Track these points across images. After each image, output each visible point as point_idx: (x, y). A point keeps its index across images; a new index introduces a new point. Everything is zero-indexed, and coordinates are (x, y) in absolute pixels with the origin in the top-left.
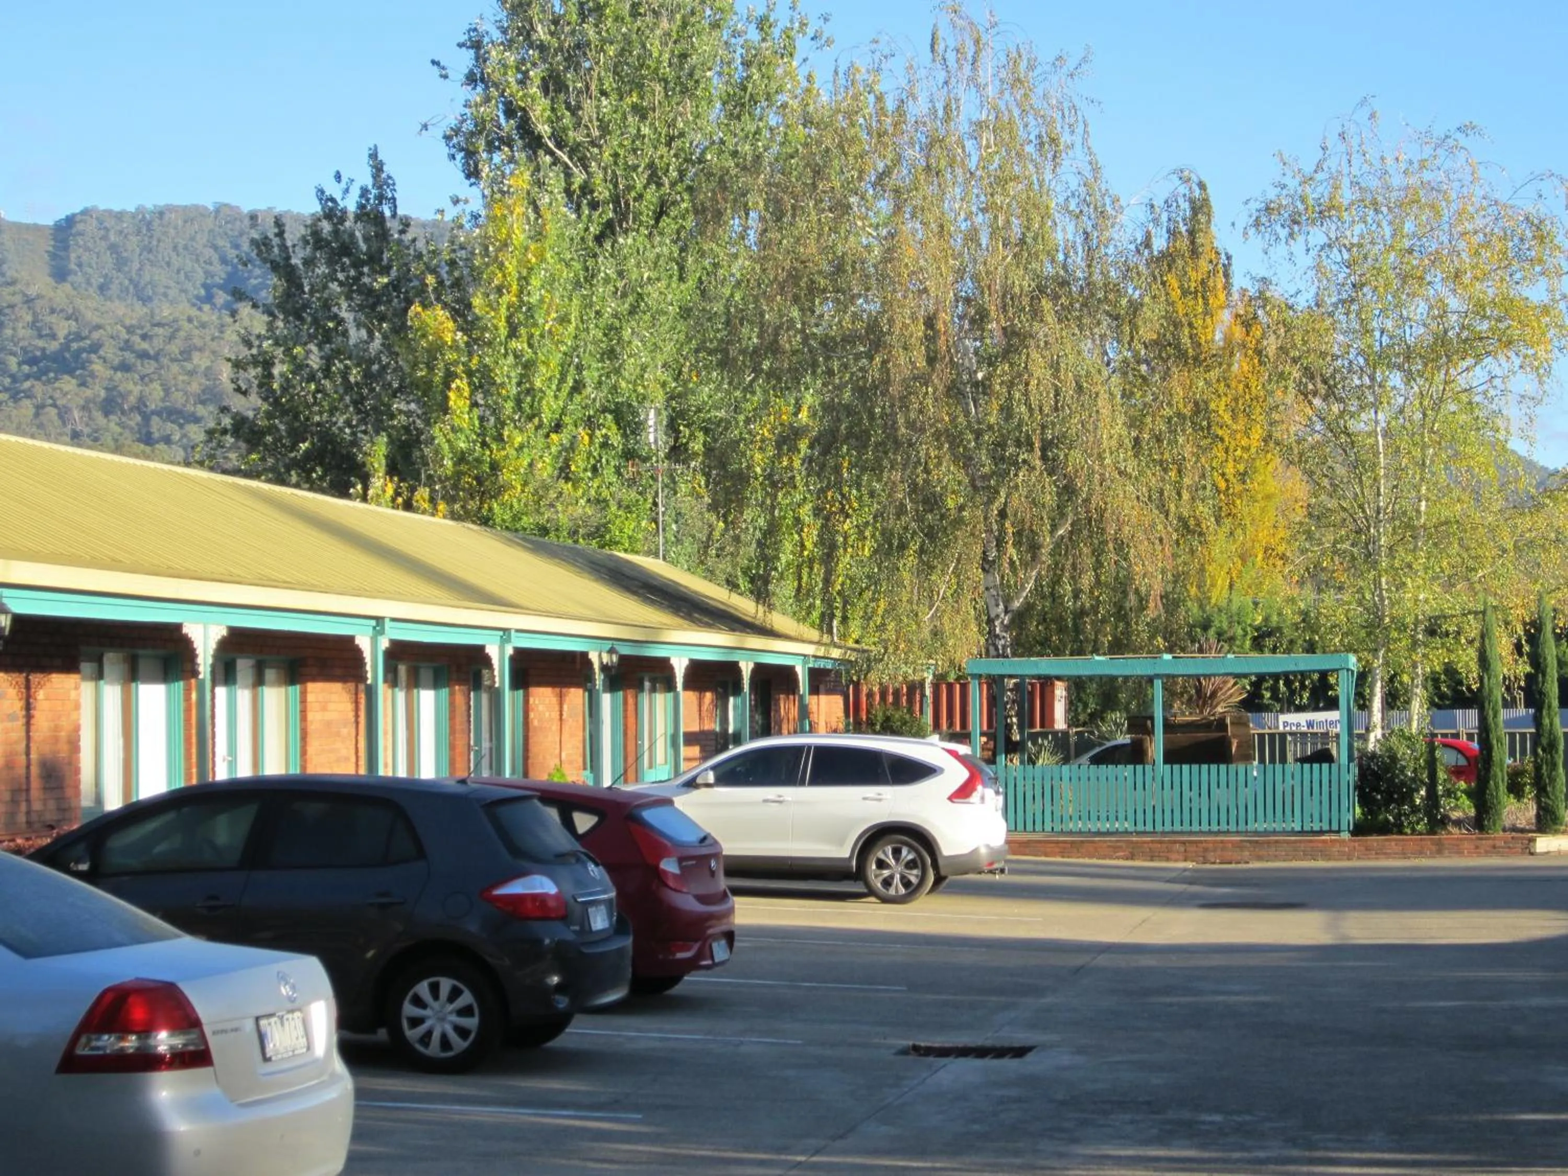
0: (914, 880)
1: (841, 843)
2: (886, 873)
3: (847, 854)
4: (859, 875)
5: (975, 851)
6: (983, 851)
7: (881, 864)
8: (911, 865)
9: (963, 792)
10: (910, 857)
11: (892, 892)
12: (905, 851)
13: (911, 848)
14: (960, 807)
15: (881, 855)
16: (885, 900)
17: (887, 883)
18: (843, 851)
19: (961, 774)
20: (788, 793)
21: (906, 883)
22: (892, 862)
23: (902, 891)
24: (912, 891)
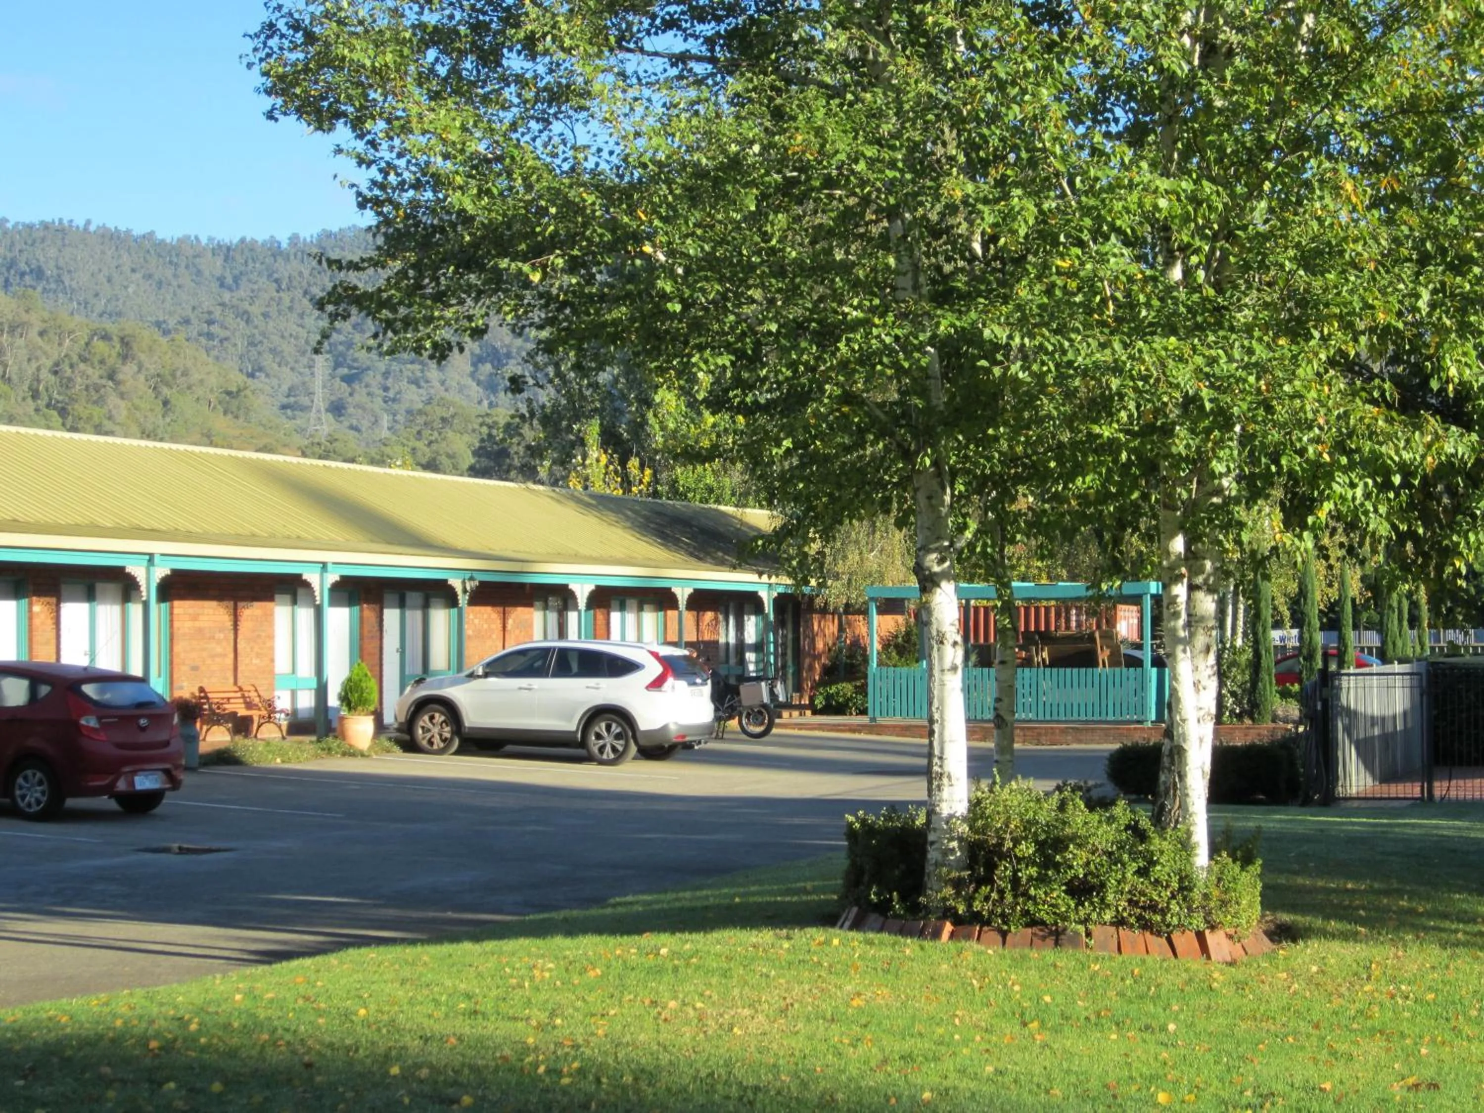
0: (620, 749)
1: (569, 719)
2: (601, 742)
3: (574, 728)
4: (583, 744)
5: (665, 728)
6: (672, 727)
7: (599, 736)
8: (618, 737)
9: (657, 684)
10: (619, 730)
11: (605, 757)
12: (614, 726)
13: (619, 724)
14: (654, 694)
15: (597, 729)
16: (602, 763)
17: (602, 749)
18: (571, 725)
19: (656, 669)
20: (536, 683)
21: (614, 749)
22: (605, 734)
23: (612, 756)
24: (619, 757)
